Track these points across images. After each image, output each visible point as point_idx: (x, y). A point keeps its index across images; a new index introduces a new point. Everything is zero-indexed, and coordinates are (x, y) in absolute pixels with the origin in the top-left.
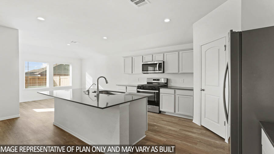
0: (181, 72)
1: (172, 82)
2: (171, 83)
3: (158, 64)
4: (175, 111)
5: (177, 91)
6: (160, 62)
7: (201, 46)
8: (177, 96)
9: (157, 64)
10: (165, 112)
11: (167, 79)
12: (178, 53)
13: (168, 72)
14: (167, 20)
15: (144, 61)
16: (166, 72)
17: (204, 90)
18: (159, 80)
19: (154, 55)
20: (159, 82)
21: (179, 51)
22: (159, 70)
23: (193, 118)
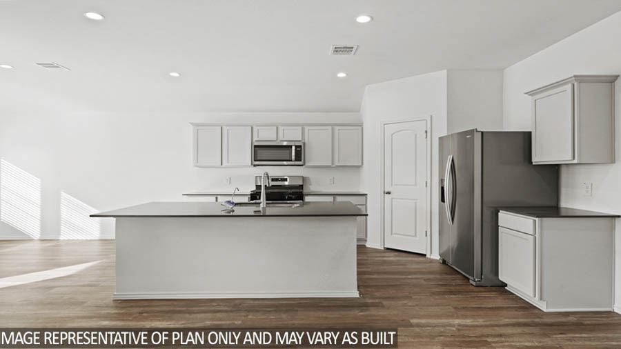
0: (337, 164)
1: (310, 185)
2: (311, 187)
3: (294, 148)
6: (296, 144)
7: (384, 125)
9: (291, 147)
12: (333, 130)
13: (309, 164)
14: (341, 75)
15: (255, 139)
16: (307, 164)
17: (389, 193)
18: (286, 180)
19: (281, 129)
20: (286, 183)
21: (333, 125)
22: (296, 160)
23: (366, 241)
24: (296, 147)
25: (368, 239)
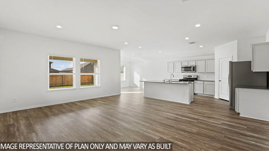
0: (207, 71)
1: (200, 78)
3: (192, 67)
4: (204, 93)
5: (205, 82)
6: (193, 66)
7: (219, 59)
8: (205, 85)
9: (191, 67)
10: (197, 94)
11: (197, 76)
12: (205, 61)
13: (198, 72)
15: (182, 65)
16: (197, 72)
17: (220, 81)
18: (192, 76)
19: (189, 62)
20: (192, 77)
21: (205, 60)
22: (193, 71)
23: (214, 96)
24: (193, 67)
25: (215, 95)
